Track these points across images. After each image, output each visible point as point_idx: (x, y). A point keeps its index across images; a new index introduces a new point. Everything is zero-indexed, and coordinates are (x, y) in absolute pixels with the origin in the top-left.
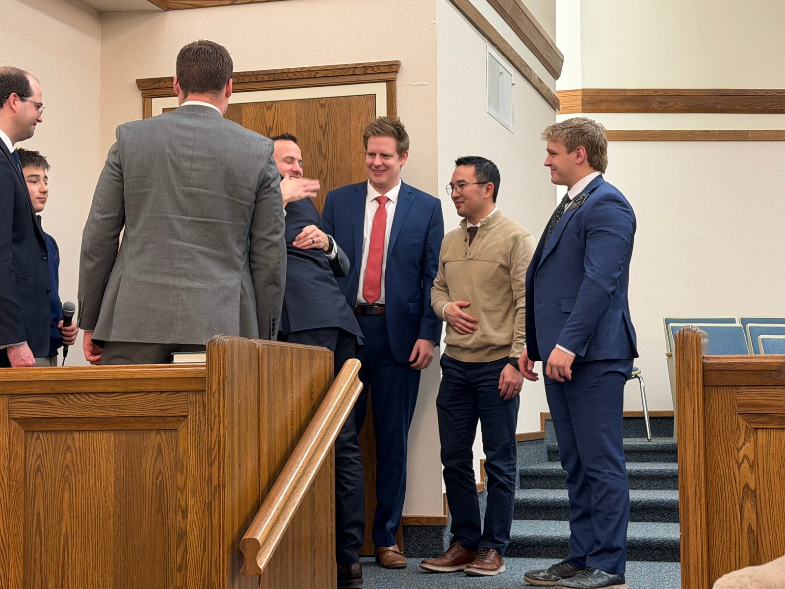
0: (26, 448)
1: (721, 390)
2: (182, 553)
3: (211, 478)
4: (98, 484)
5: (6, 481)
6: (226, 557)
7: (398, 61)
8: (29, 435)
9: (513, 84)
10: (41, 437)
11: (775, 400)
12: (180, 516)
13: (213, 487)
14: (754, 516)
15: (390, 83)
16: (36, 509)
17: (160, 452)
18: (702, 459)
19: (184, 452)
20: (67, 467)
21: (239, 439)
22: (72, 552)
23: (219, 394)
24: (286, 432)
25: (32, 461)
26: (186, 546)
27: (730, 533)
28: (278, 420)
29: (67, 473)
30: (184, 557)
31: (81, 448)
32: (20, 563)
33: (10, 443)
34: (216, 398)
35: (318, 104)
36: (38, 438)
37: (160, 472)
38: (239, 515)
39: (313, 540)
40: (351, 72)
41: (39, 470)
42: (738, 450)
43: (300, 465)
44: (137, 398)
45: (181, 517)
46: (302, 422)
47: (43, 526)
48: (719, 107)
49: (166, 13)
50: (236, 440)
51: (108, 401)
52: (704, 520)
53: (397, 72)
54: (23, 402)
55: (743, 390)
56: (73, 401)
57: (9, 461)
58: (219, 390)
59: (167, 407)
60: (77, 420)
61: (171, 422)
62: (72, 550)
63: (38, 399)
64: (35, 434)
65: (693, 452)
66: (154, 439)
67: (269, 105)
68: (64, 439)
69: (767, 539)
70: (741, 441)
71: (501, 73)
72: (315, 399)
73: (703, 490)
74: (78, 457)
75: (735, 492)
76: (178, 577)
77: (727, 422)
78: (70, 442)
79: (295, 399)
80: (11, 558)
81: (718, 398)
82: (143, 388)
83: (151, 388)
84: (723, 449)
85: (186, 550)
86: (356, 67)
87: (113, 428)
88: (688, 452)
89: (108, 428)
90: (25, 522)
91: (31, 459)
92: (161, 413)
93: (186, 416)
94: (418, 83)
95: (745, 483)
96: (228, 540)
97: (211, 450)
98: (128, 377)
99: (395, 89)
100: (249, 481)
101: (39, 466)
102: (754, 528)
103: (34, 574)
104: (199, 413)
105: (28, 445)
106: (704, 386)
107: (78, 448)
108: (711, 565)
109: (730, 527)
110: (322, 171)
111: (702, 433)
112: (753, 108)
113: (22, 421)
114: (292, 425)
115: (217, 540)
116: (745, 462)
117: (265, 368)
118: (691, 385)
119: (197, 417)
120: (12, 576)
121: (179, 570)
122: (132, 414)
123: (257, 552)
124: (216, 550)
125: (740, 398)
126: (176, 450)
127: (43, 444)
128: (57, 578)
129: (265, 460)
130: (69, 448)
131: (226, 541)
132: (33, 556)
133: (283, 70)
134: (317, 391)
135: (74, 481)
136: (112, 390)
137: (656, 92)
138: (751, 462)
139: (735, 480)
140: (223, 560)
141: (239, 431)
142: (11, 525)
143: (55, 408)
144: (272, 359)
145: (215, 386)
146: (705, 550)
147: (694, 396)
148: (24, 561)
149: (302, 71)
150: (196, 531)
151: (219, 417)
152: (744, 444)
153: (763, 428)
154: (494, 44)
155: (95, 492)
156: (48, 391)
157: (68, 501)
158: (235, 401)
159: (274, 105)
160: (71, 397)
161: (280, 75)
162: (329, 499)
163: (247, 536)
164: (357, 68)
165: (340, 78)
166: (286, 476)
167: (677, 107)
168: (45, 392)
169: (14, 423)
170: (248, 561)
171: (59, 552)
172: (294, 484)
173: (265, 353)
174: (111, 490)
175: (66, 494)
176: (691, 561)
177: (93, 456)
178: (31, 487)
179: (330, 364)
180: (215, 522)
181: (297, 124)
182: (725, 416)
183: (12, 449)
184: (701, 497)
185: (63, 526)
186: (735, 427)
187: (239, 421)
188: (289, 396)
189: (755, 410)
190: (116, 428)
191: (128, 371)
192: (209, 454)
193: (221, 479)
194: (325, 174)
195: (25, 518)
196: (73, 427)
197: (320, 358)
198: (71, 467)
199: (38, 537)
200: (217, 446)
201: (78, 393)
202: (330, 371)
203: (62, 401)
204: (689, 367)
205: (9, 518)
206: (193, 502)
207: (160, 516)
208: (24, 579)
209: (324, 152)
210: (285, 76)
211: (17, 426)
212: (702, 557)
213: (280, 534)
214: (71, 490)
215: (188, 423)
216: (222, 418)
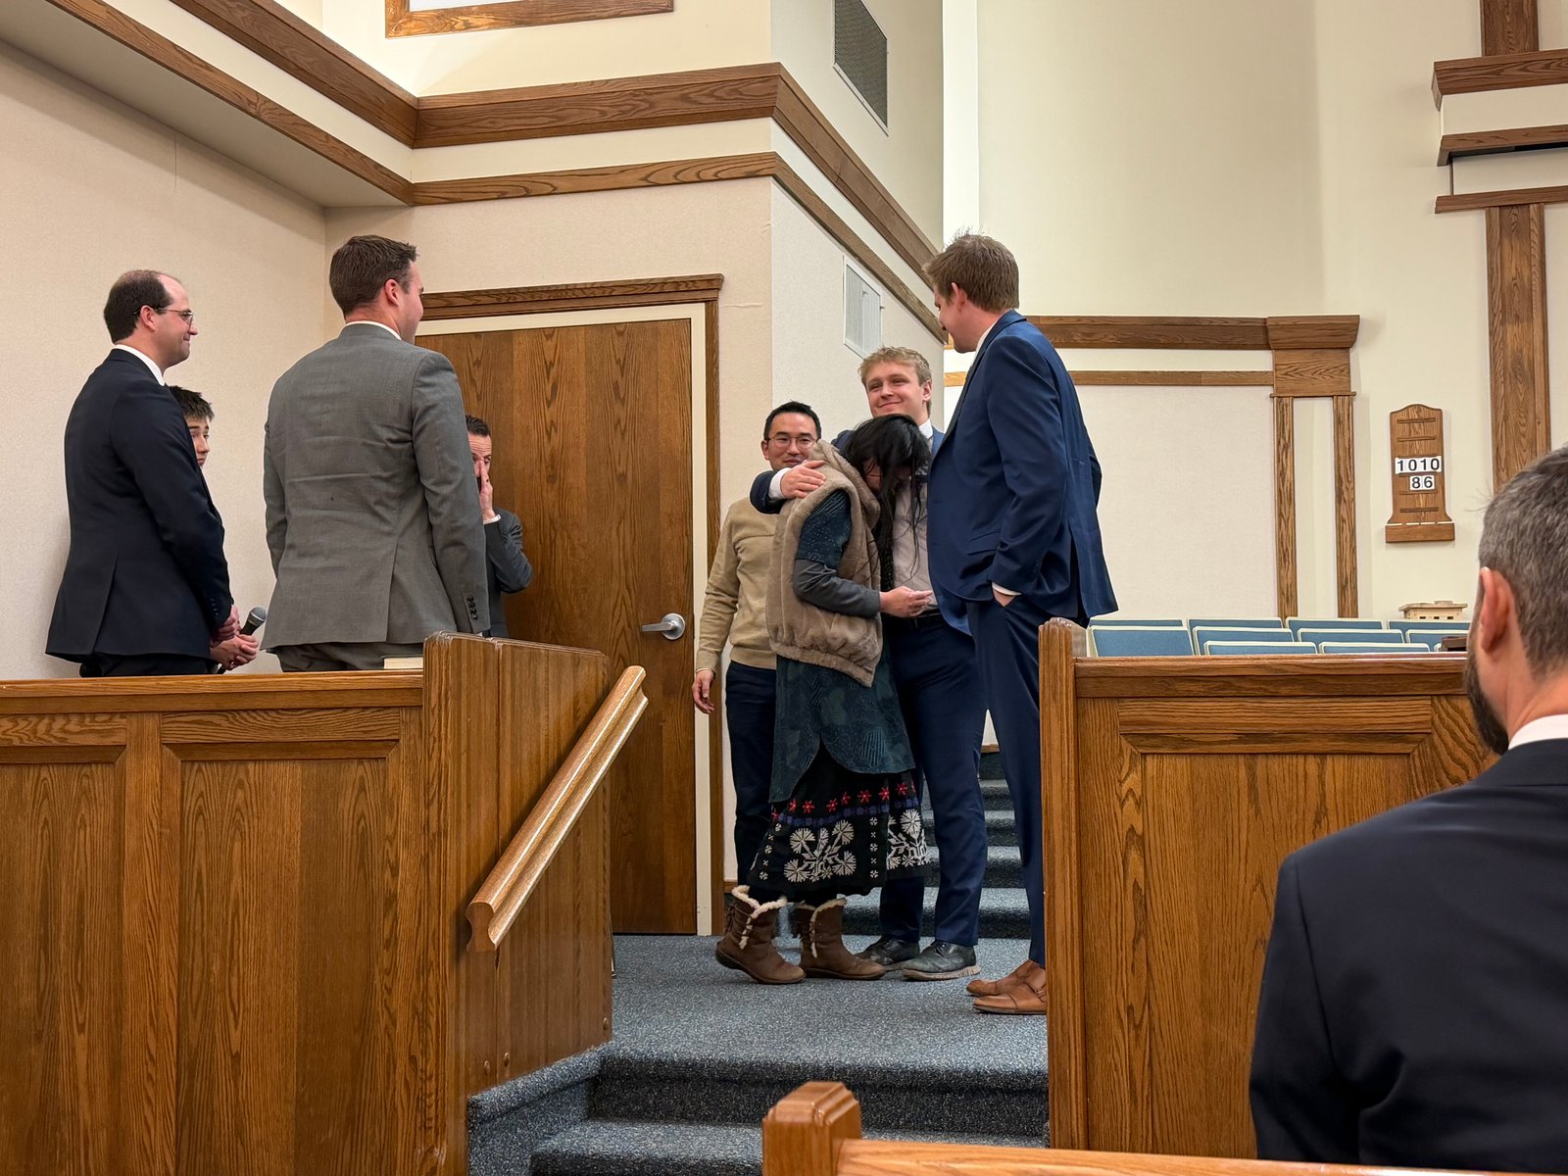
0: (183, 784)
1: (1101, 703)
2: (390, 924)
3: (428, 822)
4: (279, 832)
5: (155, 827)
6: (448, 929)
7: (720, 275)
8: (188, 765)
9: (881, 308)
10: (204, 769)
11: (1168, 716)
12: (388, 875)
13: (431, 834)
14: (1141, 870)
15: (710, 303)
16: (196, 866)
17: (362, 789)
18: (1073, 794)
19: (394, 788)
20: (238, 809)
21: (468, 770)
22: (244, 923)
23: (440, 710)
24: (538, 762)
25: (191, 803)
26: (396, 914)
27: (1110, 892)
28: (525, 746)
29: (238, 816)
30: (393, 929)
31: (257, 784)
32: (175, 938)
33: (161, 777)
34: (436, 716)
35: (614, 332)
36: (199, 770)
37: (363, 816)
38: (468, 873)
39: (577, 908)
40: (657, 290)
41: (200, 813)
42: (1121, 782)
43: (555, 806)
44: (332, 717)
45: (390, 877)
46: (562, 749)
47: (205, 888)
48: (1162, 341)
49: (412, 210)
50: (463, 771)
51: (291, 720)
52: (1075, 876)
53: (719, 289)
54: (180, 722)
55: (1127, 702)
56: (246, 721)
57: (161, 801)
58: (440, 706)
59: (372, 728)
60: (251, 746)
61: (380, 748)
62: (244, 920)
63: (198, 718)
64: (196, 766)
65: (1060, 784)
66: (355, 772)
67: (549, 333)
68: (234, 772)
69: (1159, 900)
70: (1125, 770)
71: (864, 293)
72: (581, 719)
73: (1074, 835)
74: (253, 796)
75: (1117, 838)
76: (385, 955)
77: (1106, 743)
78: (242, 775)
79: (551, 720)
80: (162, 931)
81: (1094, 713)
82: (340, 703)
83: (351, 703)
84: (1102, 781)
85: (395, 919)
86: (664, 282)
87: (298, 755)
88: (1054, 785)
89: (293, 757)
90: (181, 882)
91: (189, 798)
92: (364, 736)
93: (397, 741)
94: (747, 304)
95: (1129, 826)
96: (451, 908)
97: (428, 785)
98: (320, 689)
99: (717, 312)
100: (483, 828)
101: (200, 807)
102: (1142, 886)
103: (193, 953)
104: (414, 736)
105: (187, 779)
106: (1077, 698)
107: (252, 782)
108: (1085, 934)
109: (1110, 885)
110: (619, 421)
111: (1072, 760)
112: (1206, 343)
113: (177, 747)
114: (547, 753)
115: (436, 906)
116: (1130, 798)
117: (508, 677)
118: (1058, 697)
119: (412, 742)
120: (163, 955)
121: (387, 947)
122: (326, 738)
123: (488, 923)
124: (434, 920)
125: (1123, 714)
126: (384, 786)
127: (206, 778)
128: (223, 958)
129: (506, 800)
130: (241, 784)
131: (448, 908)
132: (191, 929)
133: (567, 285)
134: (584, 709)
135: (247, 829)
136: (298, 705)
137: (1079, 320)
138: (1137, 798)
139: (1117, 821)
140: (444, 932)
141: (468, 760)
142: (162, 887)
143: (223, 731)
144: (517, 665)
145: (434, 701)
146: (1076, 913)
147: (1062, 711)
148: (180, 934)
149: (593, 287)
150: (410, 892)
151: (440, 741)
152: (1128, 774)
153: (1153, 754)
154: (854, 255)
155: (275, 842)
156: (213, 707)
157: (240, 855)
158: (463, 720)
159: (555, 334)
160: (244, 715)
161: (564, 293)
162: (601, 852)
163: (477, 900)
164: (666, 283)
165: (643, 297)
166: (535, 820)
167: (1106, 340)
168: (208, 709)
169: (166, 749)
170: (476, 933)
171: (227, 923)
172: (544, 831)
173: (508, 656)
174: (297, 839)
175: (237, 846)
176: (1058, 929)
177: (273, 794)
178: (190, 836)
179: (604, 674)
180: (433, 880)
181: (587, 359)
182: (1104, 737)
183: (164, 785)
184: (1070, 844)
185: (233, 889)
186: (1117, 752)
187: (468, 746)
188: (543, 715)
189: (1143, 730)
190: (304, 756)
191: (319, 681)
192: (427, 791)
193: (442, 824)
194: (623, 424)
195: (181, 877)
196: (247, 756)
197: (589, 665)
198: (244, 811)
199: (199, 903)
200: (436, 779)
201: (254, 710)
202: (603, 682)
203: (231, 719)
204: (1056, 672)
205: (160, 878)
206: (405, 856)
207: (361, 875)
208: (179, 958)
209: (622, 396)
210: (570, 293)
211: (172, 754)
212: (1072, 924)
213: (523, 898)
214: (243, 840)
215: (399, 750)
216: (443, 742)
